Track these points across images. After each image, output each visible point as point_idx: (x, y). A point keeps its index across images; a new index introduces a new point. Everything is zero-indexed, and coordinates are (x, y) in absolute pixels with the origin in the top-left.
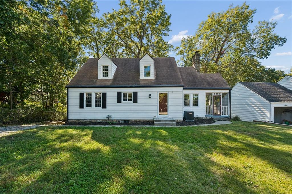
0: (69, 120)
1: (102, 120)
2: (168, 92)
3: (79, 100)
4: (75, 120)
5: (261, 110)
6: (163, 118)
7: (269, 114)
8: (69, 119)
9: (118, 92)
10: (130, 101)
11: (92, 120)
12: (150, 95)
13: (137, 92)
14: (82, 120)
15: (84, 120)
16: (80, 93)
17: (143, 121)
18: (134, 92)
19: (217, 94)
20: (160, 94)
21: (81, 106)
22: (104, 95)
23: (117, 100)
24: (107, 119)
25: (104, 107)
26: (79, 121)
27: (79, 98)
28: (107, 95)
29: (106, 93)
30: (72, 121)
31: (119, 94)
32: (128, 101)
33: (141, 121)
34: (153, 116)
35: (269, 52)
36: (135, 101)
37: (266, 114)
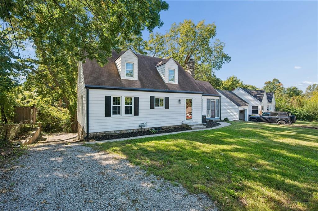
0: (89, 134)
1: (133, 130)
2: (193, 98)
3: (104, 105)
4: (98, 133)
5: (232, 113)
6: (189, 122)
7: (237, 115)
8: (89, 132)
9: (151, 97)
10: (162, 107)
11: (121, 131)
12: (180, 101)
13: (169, 97)
14: (108, 132)
15: (111, 132)
16: (106, 97)
17: (173, 127)
18: (166, 97)
19: (213, 100)
20: (187, 100)
21: (108, 114)
22: (137, 99)
23: (149, 106)
24: (140, 128)
25: (136, 113)
26: (104, 134)
27: (104, 102)
28: (140, 100)
29: (138, 97)
30: (93, 135)
31: (152, 98)
32: (160, 107)
33: (172, 127)
34: (181, 122)
35: (221, 66)
36: (167, 107)
37: (236, 115)
